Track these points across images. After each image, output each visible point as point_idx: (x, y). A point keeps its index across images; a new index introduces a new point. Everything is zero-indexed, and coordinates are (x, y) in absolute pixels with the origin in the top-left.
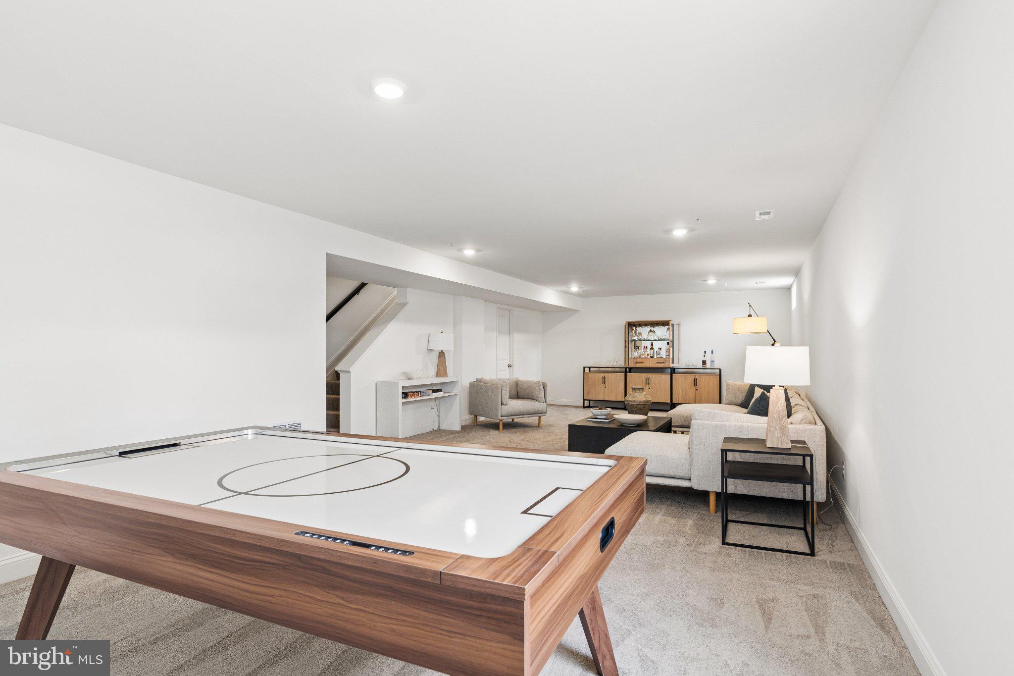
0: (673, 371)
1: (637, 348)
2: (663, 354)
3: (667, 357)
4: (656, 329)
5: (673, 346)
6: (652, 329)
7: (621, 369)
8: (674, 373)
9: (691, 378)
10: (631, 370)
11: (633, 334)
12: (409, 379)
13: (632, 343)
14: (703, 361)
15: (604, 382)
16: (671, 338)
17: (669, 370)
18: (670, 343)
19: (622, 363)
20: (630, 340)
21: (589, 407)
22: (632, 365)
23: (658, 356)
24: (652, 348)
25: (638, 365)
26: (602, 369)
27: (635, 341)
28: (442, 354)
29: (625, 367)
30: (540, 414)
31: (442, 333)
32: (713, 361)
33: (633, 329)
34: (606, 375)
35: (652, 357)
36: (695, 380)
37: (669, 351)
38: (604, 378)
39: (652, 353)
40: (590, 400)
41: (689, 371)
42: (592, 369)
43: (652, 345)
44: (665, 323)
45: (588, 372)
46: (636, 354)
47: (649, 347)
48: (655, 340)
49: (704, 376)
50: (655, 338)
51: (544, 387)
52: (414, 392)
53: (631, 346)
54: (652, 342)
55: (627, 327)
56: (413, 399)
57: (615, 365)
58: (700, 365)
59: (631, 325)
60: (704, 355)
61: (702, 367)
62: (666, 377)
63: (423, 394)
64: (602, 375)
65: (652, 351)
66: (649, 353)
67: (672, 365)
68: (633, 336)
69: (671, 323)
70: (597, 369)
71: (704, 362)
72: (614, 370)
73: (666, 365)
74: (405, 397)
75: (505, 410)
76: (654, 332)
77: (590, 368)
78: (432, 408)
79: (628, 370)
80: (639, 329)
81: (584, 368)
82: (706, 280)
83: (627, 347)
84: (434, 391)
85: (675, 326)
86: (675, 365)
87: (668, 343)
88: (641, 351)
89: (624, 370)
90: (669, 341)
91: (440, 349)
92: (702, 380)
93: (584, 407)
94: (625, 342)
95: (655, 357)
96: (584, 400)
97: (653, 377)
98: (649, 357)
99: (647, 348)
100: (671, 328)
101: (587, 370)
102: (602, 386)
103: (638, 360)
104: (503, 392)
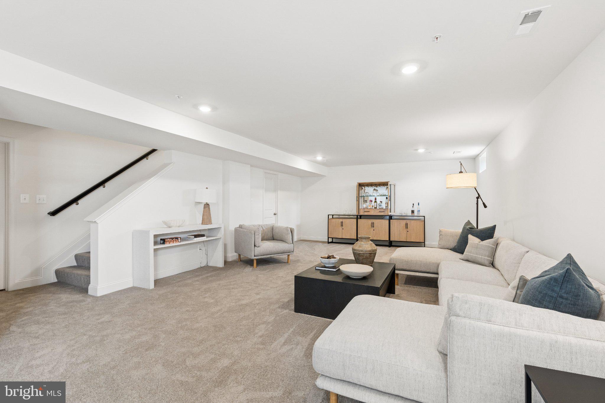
0: (391, 217)
1: (365, 201)
2: (384, 206)
3: (386, 208)
4: (378, 188)
5: (390, 200)
6: (376, 188)
7: (354, 216)
8: (391, 219)
9: (403, 223)
10: (361, 217)
11: (362, 192)
12: (170, 227)
13: (361, 198)
14: (412, 210)
15: (342, 225)
16: (389, 195)
17: (388, 217)
18: (389, 198)
19: (355, 212)
20: (360, 196)
21: (332, 242)
22: (361, 213)
23: (380, 207)
24: (376, 202)
25: (366, 214)
26: (341, 216)
27: (364, 196)
28: (207, 205)
29: (357, 215)
30: (288, 253)
31: (207, 188)
32: (419, 211)
33: (362, 188)
34: (344, 220)
35: (376, 208)
36: (407, 224)
37: (388, 204)
38: (342, 223)
39: (375, 205)
40: (333, 238)
41: (402, 218)
42: (334, 216)
43: (376, 199)
44: (385, 184)
45: (331, 218)
46: (365, 206)
47: (374, 201)
48: (378, 196)
49: (413, 221)
50: (378, 194)
51: (292, 231)
52: (172, 239)
53: (361, 200)
54: (376, 197)
55: (358, 187)
56: (172, 244)
57: (350, 213)
58: (410, 213)
59: (361, 185)
60: (413, 207)
61: (411, 215)
62: (386, 222)
63: (182, 240)
64: (341, 220)
65: (376, 203)
66: (373, 205)
67: (390, 214)
68: (362, 193)
69: (389, 183)
70: (338, 216)
71: (413, 212)
72: (349, 217)
73: (386, 214)
74: (163, 242)
75: (258, 251)
76: (377, 190)
77: (333, 215)
78: (200, 249)
79: (359, 217)
80: (367, 188)
81: (328, 215)
82: (417, 150)
83: (358, 201)
84: (196, 236)
85: (392, 185)
86: (392, 214)
87: (387, 198)
88: (368, 204)
89: (356, 216)
90: (387, 197)
91: (205, 201)
92: (411, 224)
93: (329, 243)
94: (357, 197)
95: (378, 208)
96: (328, 238)
97: (376, 222)
98: (373, 208)
99: (372, 201)
100: (389, 188)
101: (331, 217)
102: (341, 228)
103: (366, 210)
104: (256, 237)
